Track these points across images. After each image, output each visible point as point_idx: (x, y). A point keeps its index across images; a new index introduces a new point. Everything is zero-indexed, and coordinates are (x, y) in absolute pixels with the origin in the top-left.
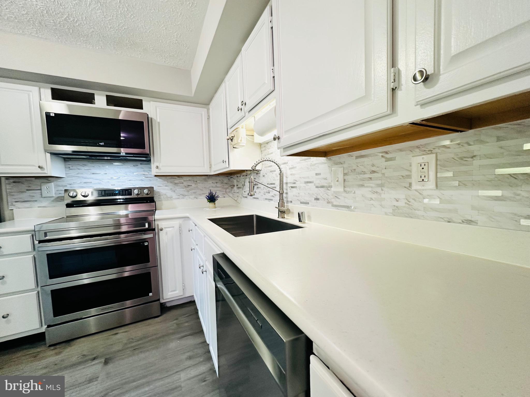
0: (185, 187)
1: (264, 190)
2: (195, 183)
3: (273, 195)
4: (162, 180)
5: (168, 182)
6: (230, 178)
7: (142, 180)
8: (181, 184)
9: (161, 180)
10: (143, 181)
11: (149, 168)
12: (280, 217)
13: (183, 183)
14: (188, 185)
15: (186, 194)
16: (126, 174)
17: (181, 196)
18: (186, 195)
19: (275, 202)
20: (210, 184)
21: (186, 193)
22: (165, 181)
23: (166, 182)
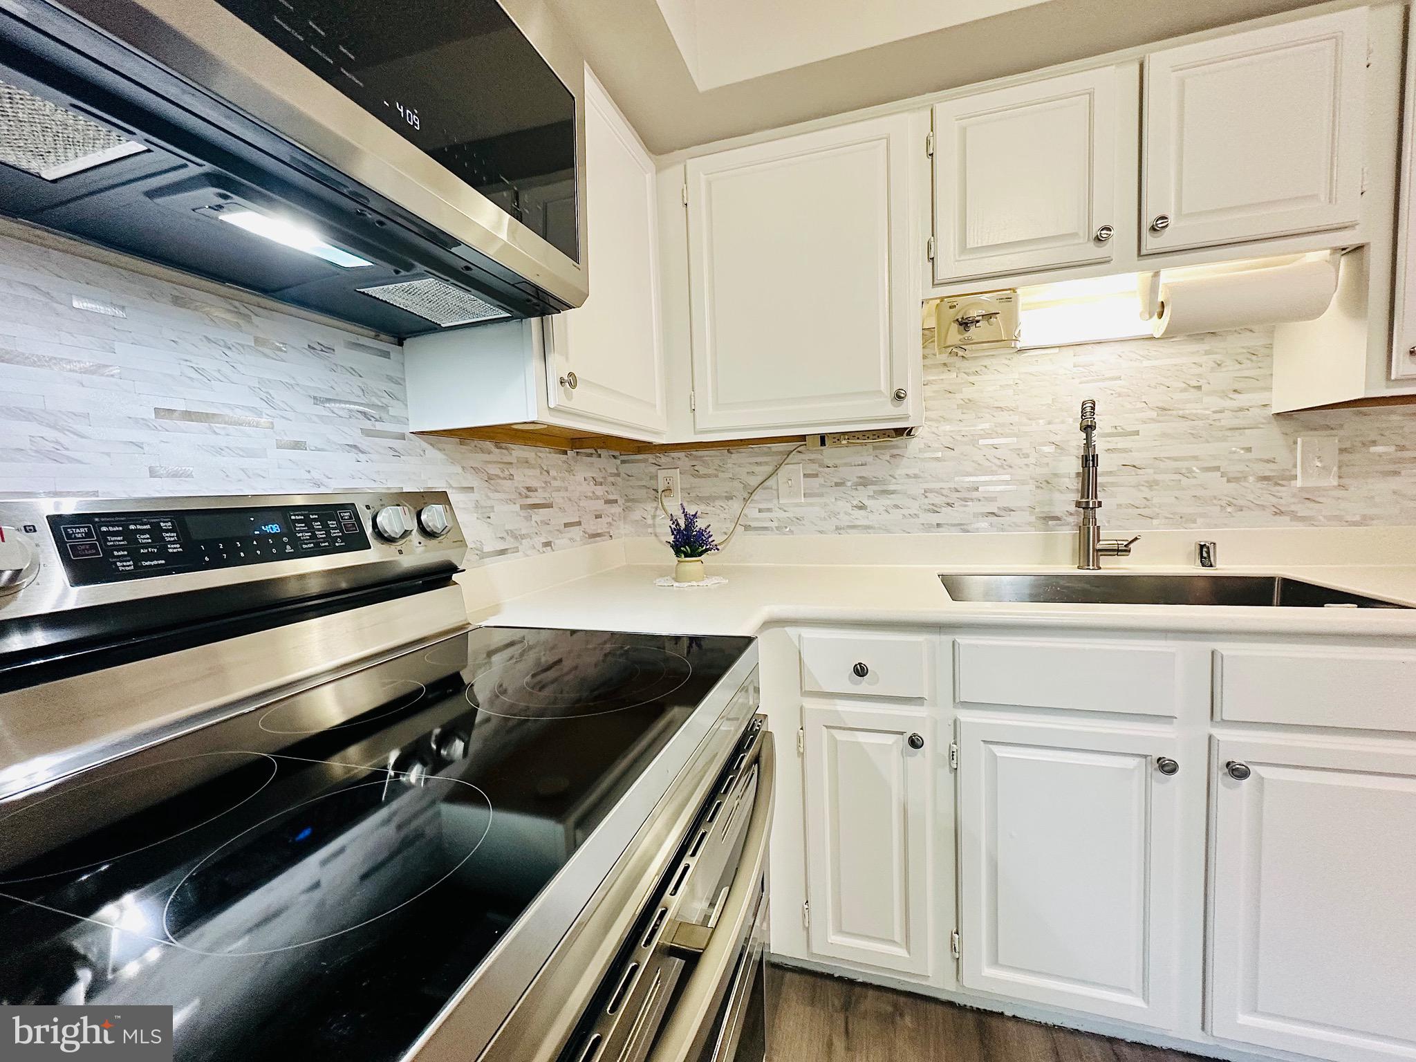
0: (520, 494)
1: (926, 497)
2: (545, 477)
3: (995, 511)
4: (444, 457)
5: (463, 468)
6: (618, 462)
7: (355, 447)
8: (505, 478)
9: (439, 455)
10: (362, 457)
11: (390, 379)
12: (1091, 567)
13: (511, 477)
14: (529, 489)
15: (523, 532)
16: (268, 401)
17: (509, 543)
18: (523, 537)
19: (1003, 530)
20: (580, 484)
21: (523, 527)
22: (453, 461)
23: (460, 470)
